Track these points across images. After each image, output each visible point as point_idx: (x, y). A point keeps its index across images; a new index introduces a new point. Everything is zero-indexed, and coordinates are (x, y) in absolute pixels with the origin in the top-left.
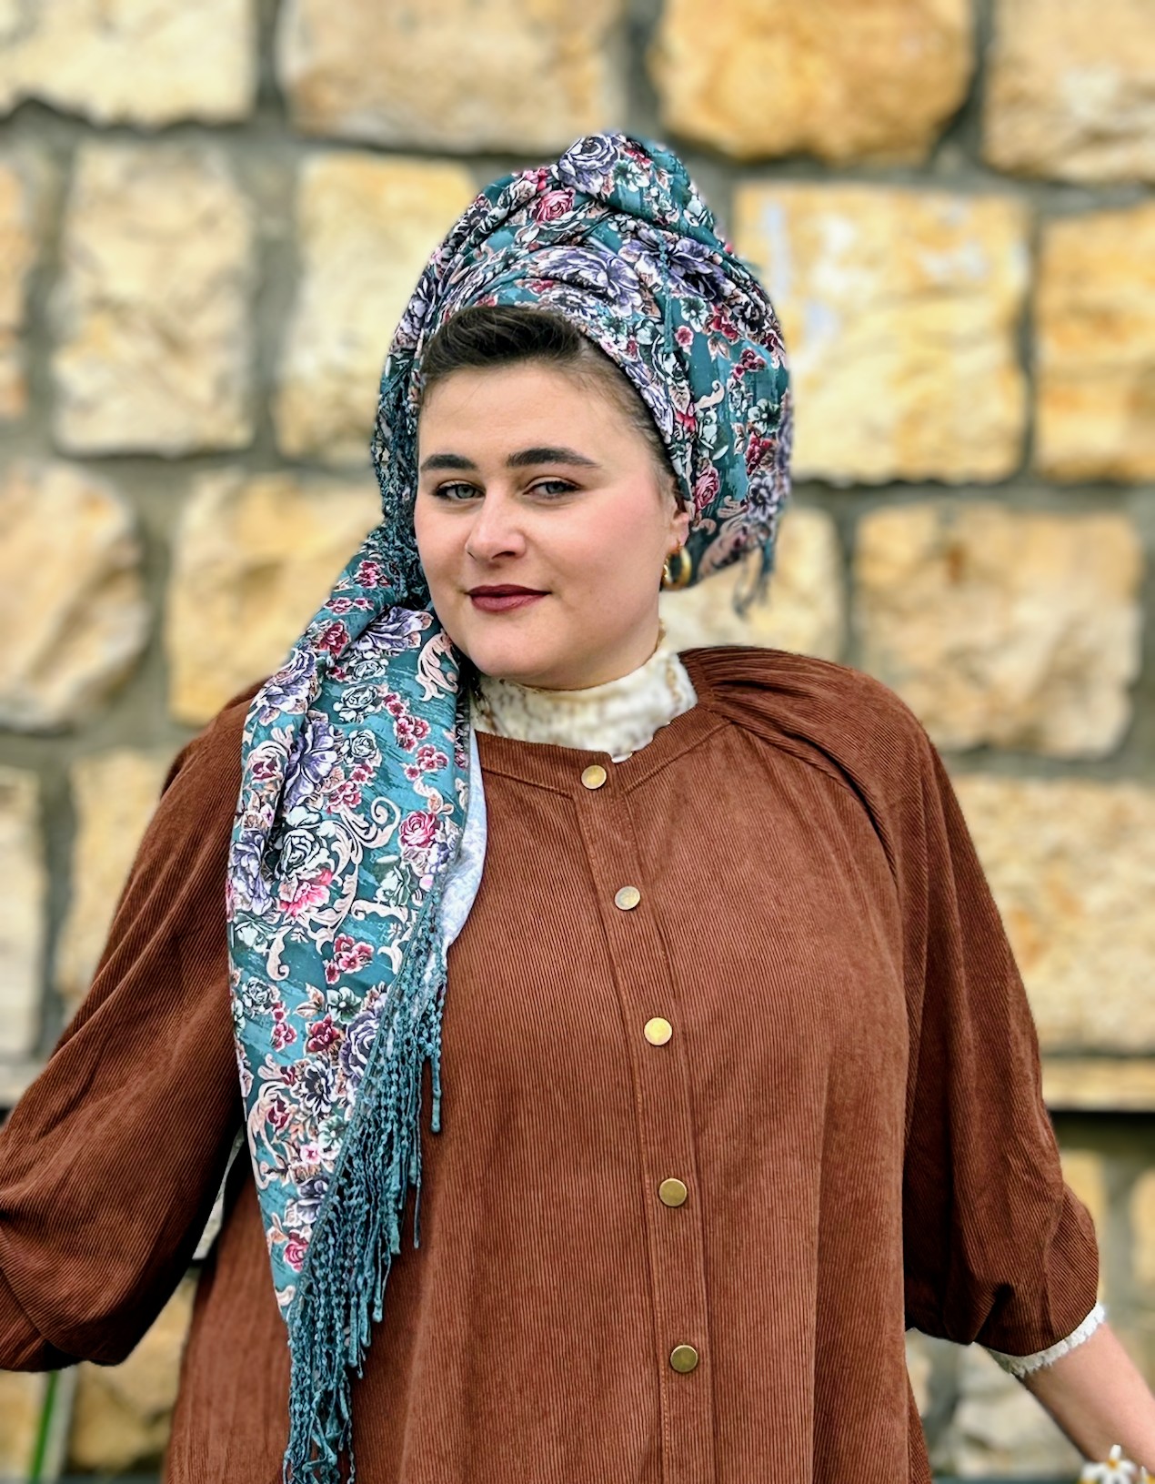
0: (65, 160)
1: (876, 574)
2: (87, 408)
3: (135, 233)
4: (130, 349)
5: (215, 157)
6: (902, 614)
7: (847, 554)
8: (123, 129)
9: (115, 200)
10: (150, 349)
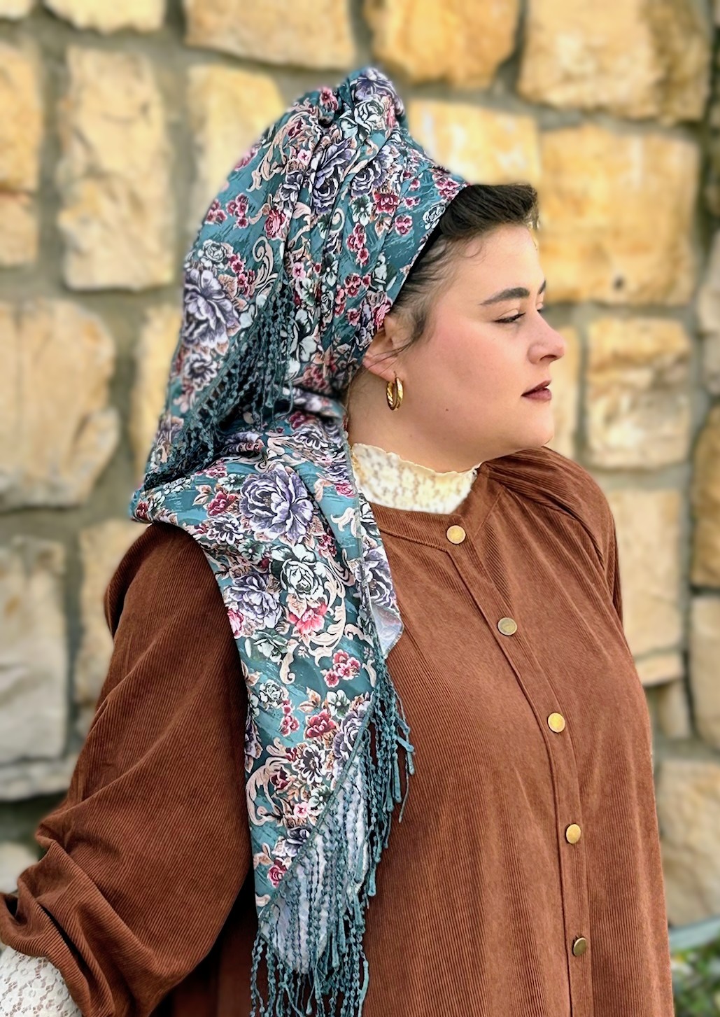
4: (114, 211)
10: (125, 209)
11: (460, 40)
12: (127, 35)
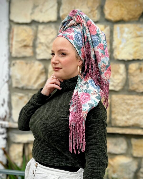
0: (37, 27)
1: (130, 71)
2: (39, 54)
3: (44, 35)
4: (43, 48)
5: (53, 25)
6: (134, 76)
7: (127, 69)
8: (43, 23)
9: (42, 31)
10: (45, 48)
11: (125, 13)
12: (50, 22)
